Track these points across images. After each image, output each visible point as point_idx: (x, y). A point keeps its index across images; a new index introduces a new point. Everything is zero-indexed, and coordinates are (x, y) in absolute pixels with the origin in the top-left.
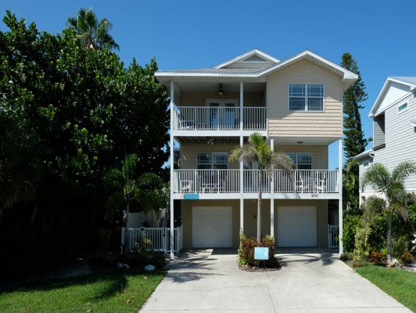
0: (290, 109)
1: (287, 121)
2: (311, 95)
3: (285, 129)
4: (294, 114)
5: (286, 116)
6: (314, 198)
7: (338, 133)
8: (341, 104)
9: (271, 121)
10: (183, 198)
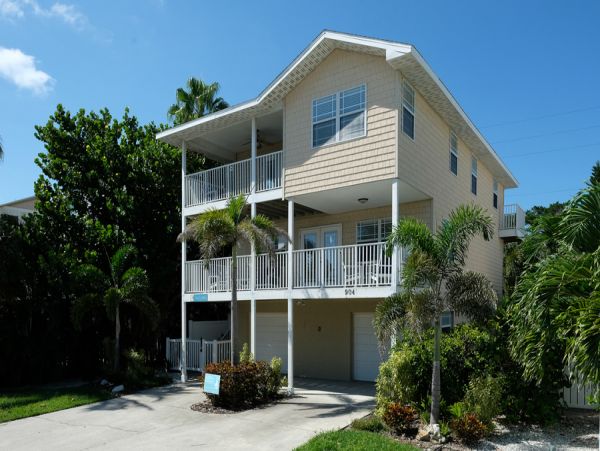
0: (314, 144)
1: (310, 167)
2: (346, 111)
3: (307, 180)
4: (319, 153)
5: (309, 158)
6: (349, 296)
7: (388, 171)
8: (395, 113)
9: (289, 172)
10: (192, 300)
